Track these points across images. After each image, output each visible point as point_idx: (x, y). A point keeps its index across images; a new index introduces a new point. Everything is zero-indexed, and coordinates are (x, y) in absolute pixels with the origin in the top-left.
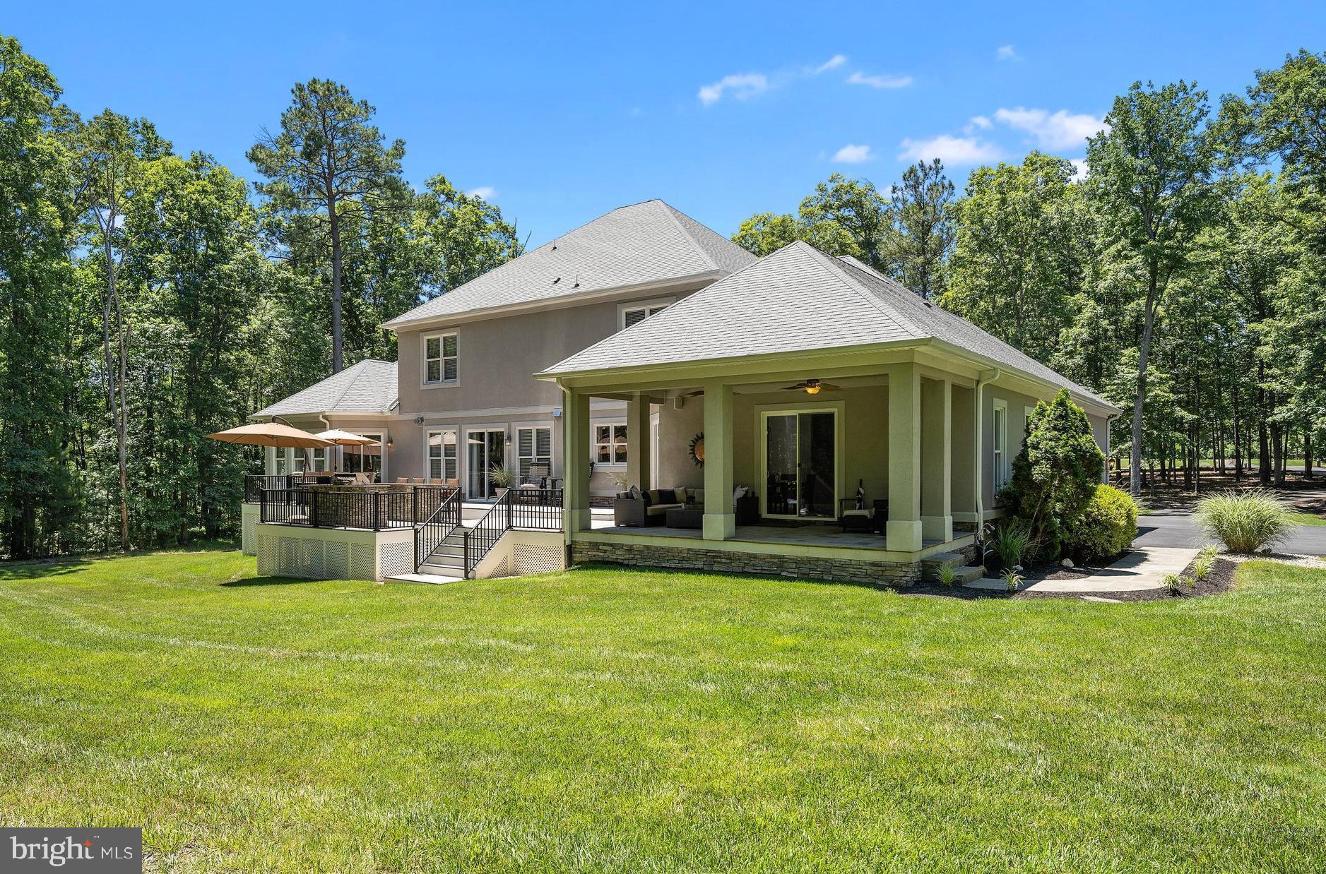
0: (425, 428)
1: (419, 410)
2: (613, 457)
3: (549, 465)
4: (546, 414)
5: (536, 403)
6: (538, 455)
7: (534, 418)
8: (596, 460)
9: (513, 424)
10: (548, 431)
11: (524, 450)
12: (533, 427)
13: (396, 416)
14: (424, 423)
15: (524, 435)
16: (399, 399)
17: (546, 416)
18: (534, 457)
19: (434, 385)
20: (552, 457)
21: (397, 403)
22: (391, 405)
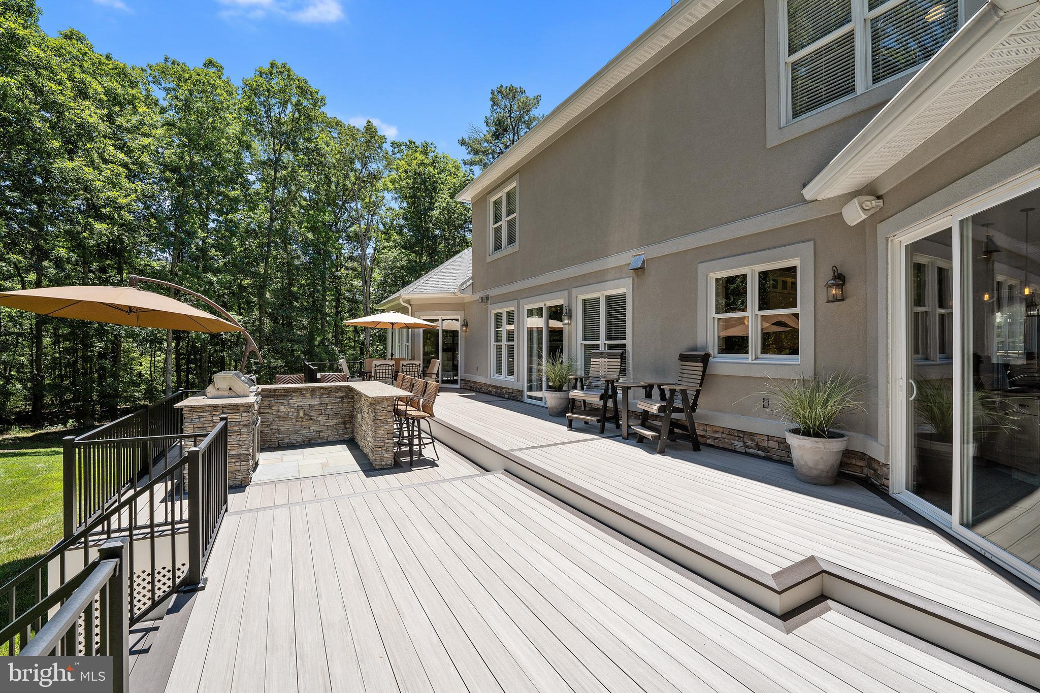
0: (490, 307)
1: (485, 288)
2: (755, 342)
3: (623, 357)
4: (619, 268)
5: (602, 253)
6: (609, 338)
7: (599, 277)
8: (713, 349)
9: (574, 292)
10: (622, 298)
11: (590, 333)
12: (601, 293)
13: (468, 297)
14: (489, 301)
15: (590, 307)
16: (472, 278)
17: (618, 273)
18: (603, 341)
19: (499, 254)
20: (628, 342)
21: (470, 282)
22: (463, 284)
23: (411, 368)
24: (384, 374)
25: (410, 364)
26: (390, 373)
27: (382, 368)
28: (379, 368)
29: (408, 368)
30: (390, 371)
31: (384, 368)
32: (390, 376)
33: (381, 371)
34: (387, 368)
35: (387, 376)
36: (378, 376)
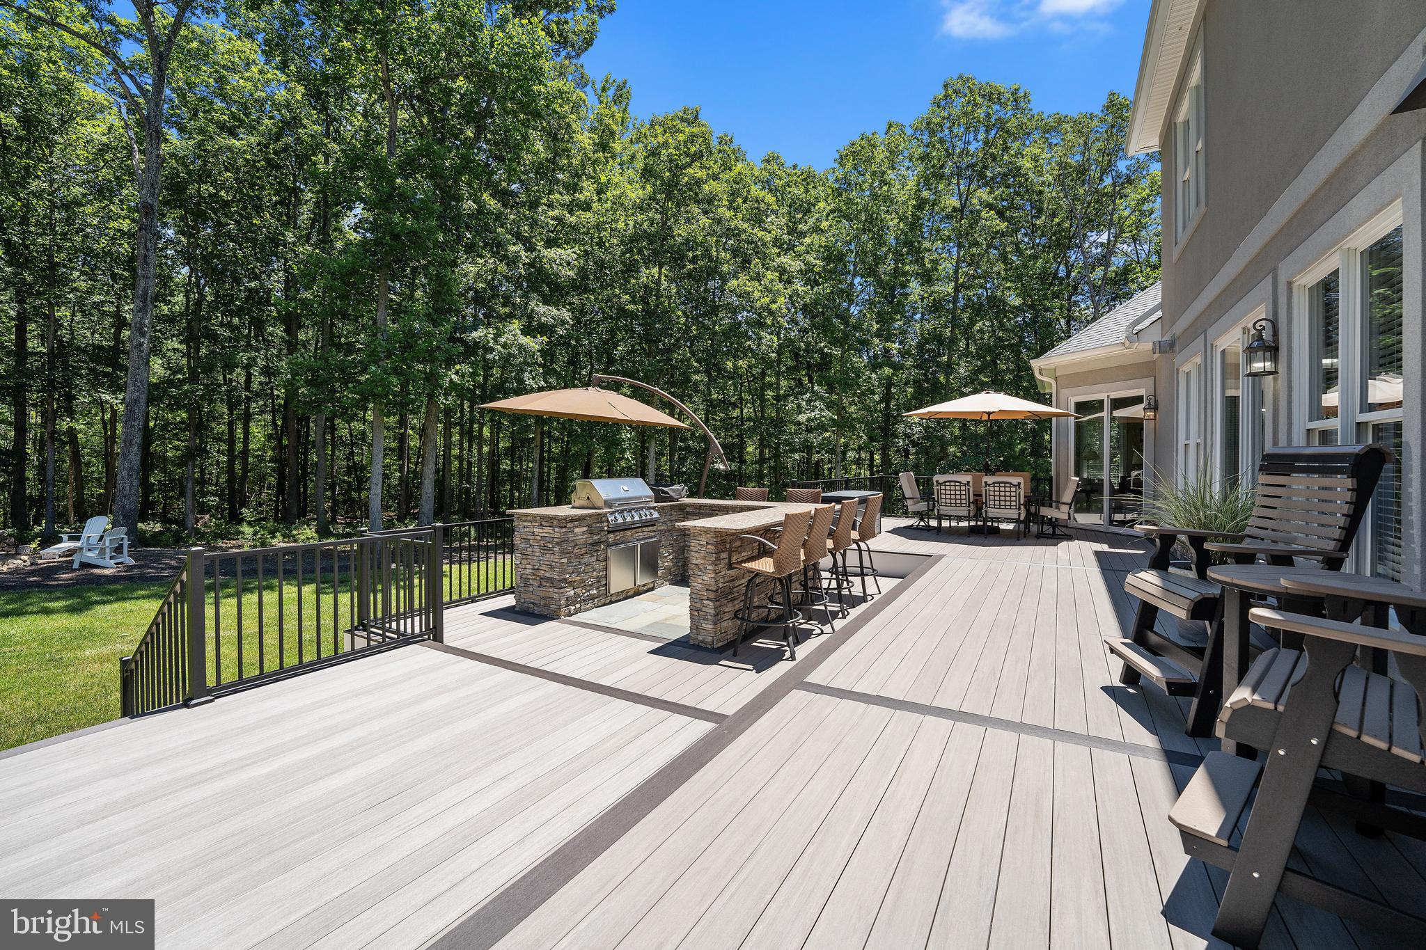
16: (1160, 306)
21: (1159, 314)
22: (1138, 322)
23: (1002, 489)
24: (953, 497)
25: (999, 483)
26: (963, 497)
27: (948, 488)
28: (943, 487)
29: (997, 489)
30: (963, 492)
31: (953, 488)
32: (964, 501)
33: (948, 492)
34: (958, 488)
35: (958, 501)
36: (943, 501)
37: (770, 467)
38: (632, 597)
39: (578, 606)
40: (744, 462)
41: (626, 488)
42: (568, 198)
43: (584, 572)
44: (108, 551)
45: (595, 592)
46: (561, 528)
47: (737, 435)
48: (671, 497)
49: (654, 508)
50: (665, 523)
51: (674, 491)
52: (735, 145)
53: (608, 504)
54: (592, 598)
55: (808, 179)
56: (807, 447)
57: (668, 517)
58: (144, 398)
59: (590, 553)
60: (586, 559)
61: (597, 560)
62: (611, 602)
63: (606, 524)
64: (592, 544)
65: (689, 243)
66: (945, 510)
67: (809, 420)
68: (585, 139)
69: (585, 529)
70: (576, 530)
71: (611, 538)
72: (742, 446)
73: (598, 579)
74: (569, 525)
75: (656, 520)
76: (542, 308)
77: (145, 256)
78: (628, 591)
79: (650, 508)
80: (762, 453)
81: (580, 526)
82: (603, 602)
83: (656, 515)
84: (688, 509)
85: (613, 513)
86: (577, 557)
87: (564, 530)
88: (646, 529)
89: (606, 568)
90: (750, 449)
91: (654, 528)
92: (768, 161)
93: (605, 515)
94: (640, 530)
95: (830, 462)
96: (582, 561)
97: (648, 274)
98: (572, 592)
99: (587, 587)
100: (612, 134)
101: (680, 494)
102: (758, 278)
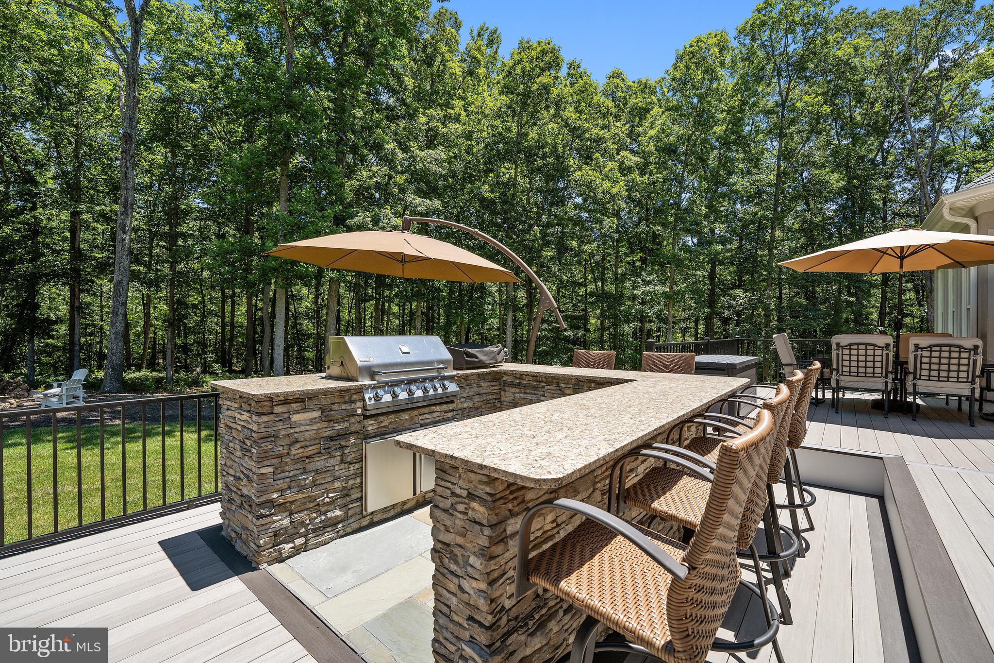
23: (944, 355)
24: (862, 364)
25: (940, 345)
26: (877, 364)
27: (854, 352)
29: (936, 354)
30: (878, 359)
31: (862, 352)
32: (878, 370)
33: (854, 358)
34: (870, 352)
37: (610, 334)
38: (410, 511)
39: (301, 541)
40: (589, 331)
41: (405, 349)
42: (442, 113)
43: (314, 484)
44: (64, 397)
45: (338, 513)
46: (260, 414)
47: (583, 310)
48: (480, 361)
49: (451, 378)
50: (470, 398)
51: (486, 354)
52: (581, 70)
53: (371, 372)
54: (334, 523)
55: (645, 88)
56: (642, 318)
57: (476, 389)
58: (126, 279)
59: (327, 452)
60: (319, 463)
61: (342, 461)
62: (372, 525)
63: (359, 404)
64: (331, 438)
65: (540, 144)
66: (845, 381)
67: (644, 293)
68: (456, 67)
69: (317, 414)
70: (295, 418)
71: (371, 426)
72: (586, 318)
73: (345, 493)
74: (278, 409)
75: (454, 395)
76: (418, 200)
77: (126, 173)
78: (404, 503)
79: (444, 378)
80: (603, 322)
81: (304, 410)
82: (355, 526)
83: (452, 387)
84: (505, 378)
85: (374, 388)
86: (296, 461)
87: (265, 418)
88: (438, 408)
89: (361, 474)
90: (593, 321)
91: (451, 407)
92: (612, 77)
93: (360, 390)
94: (426, 410)
95: (659, 329)
96: (311, 467)
97: (507, 171)
98: (286, 522)
99: (318, 508)
100: (478, 62)
101: (494, 358)
102: (599, 168)
